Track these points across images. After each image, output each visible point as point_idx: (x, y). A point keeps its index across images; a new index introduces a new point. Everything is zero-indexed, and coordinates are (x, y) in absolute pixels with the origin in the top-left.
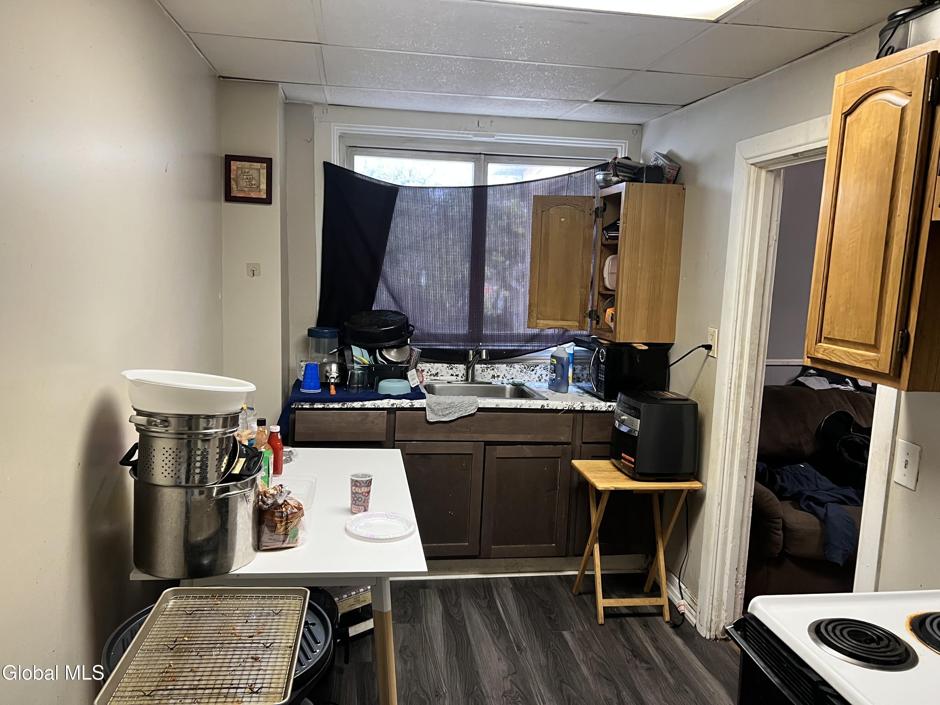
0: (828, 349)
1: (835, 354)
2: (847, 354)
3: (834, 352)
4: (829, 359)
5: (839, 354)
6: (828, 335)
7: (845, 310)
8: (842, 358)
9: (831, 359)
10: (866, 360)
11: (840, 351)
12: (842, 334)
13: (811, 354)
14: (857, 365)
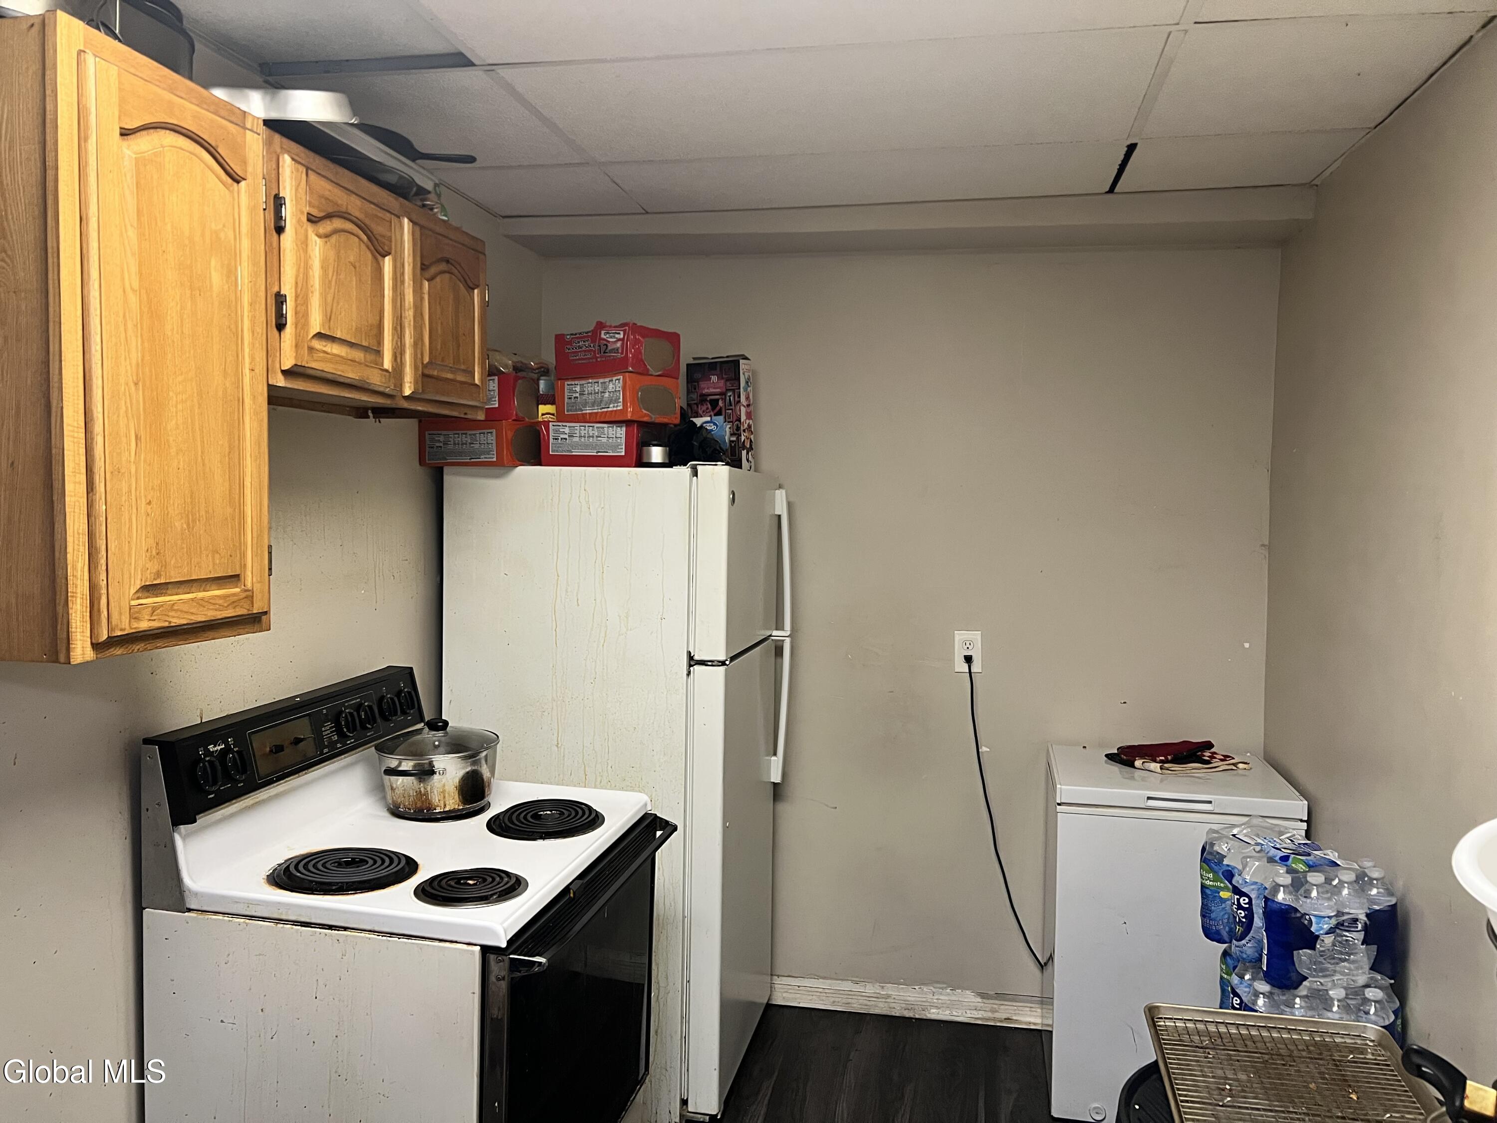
0: (162, 606)
1: (177, 610)
2: (201, 602)
3: (175, 608)
4: (166, 624)
5: (185, 608)
6: (155, 579)
7: (185, 526)
8: (192, 613)
9: (170, 622)
10: (233, 602)
11: (185, 602)
12: (185, 570)
13: (121, 630)
14: (220, 615)
